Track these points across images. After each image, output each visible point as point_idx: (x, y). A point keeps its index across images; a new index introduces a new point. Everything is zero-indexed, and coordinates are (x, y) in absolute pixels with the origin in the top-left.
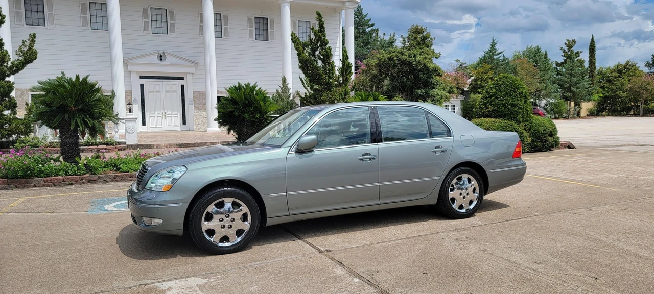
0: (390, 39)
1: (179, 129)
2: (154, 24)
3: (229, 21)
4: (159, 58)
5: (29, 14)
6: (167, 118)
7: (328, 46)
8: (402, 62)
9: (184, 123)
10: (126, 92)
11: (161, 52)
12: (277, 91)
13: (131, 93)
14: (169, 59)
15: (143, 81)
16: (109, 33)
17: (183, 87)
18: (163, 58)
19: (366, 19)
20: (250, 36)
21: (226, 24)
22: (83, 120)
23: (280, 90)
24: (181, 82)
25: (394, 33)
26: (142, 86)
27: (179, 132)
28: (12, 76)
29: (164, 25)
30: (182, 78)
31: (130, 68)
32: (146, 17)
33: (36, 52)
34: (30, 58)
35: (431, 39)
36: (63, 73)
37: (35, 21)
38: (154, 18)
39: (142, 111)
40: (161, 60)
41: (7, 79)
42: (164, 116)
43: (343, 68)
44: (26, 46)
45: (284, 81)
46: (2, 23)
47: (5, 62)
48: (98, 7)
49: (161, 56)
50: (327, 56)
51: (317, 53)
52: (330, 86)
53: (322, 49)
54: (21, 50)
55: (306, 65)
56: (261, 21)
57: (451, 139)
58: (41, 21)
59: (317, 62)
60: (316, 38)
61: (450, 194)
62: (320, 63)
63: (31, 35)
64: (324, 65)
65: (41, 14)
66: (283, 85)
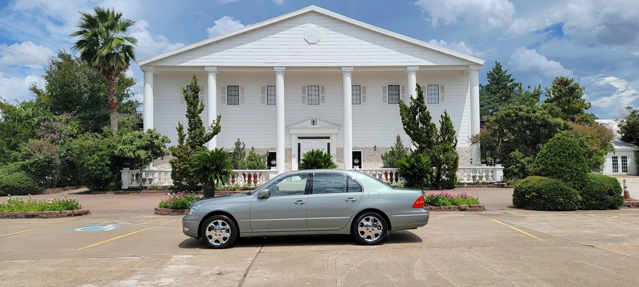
0: (535, 92)
2: (310, 97)
3: (367, 90)
4: (312, 123)
5: (230, 97)
7: (427, 110)
10: (286, 150)
11: (314, 119)
12: (392, 148)
13: (291, 150)
14: (319, 123)
15: (301, 141)
16: (276, 107)
17: (329, 144)
18: (315, 123)
19: (506, 74)
20: (384, 101)
21: (364, 93)
23: (394, 147)
24: (327, 141)
25: (540, 86)
26: (299, 144)
28: (206, 143)
29: (317, 98)
30: (328, 138)
31: (292, 131)
32: (304, 93)
33: (220, 127)
34: (216, 131)
35: (580, 89)
36: (238, 139)
37: (233, 102)
38: (310, 93)
39: (298, 164)
41: (203, 145)
43: (442, 129)
44: (215, 124)
45: (398, 139)
46: (201, 110)
47: (203, 134)
48: (273, 88)
49: (313, 121)
50: (426, 119)
51: (417, 117)
52: (430, 144)
53: (422, 114)
54: (211, 126)
55: (408, 127)
56: (394, 88)
57: (360, 194)
58: (237, 102)
59: (418, 124)
60: (415, 105)
61: (360, 229)
62: (420, 125)
63: (218, 116)
64: (425, 126)
65: (237, 97)
66: (397, 142)
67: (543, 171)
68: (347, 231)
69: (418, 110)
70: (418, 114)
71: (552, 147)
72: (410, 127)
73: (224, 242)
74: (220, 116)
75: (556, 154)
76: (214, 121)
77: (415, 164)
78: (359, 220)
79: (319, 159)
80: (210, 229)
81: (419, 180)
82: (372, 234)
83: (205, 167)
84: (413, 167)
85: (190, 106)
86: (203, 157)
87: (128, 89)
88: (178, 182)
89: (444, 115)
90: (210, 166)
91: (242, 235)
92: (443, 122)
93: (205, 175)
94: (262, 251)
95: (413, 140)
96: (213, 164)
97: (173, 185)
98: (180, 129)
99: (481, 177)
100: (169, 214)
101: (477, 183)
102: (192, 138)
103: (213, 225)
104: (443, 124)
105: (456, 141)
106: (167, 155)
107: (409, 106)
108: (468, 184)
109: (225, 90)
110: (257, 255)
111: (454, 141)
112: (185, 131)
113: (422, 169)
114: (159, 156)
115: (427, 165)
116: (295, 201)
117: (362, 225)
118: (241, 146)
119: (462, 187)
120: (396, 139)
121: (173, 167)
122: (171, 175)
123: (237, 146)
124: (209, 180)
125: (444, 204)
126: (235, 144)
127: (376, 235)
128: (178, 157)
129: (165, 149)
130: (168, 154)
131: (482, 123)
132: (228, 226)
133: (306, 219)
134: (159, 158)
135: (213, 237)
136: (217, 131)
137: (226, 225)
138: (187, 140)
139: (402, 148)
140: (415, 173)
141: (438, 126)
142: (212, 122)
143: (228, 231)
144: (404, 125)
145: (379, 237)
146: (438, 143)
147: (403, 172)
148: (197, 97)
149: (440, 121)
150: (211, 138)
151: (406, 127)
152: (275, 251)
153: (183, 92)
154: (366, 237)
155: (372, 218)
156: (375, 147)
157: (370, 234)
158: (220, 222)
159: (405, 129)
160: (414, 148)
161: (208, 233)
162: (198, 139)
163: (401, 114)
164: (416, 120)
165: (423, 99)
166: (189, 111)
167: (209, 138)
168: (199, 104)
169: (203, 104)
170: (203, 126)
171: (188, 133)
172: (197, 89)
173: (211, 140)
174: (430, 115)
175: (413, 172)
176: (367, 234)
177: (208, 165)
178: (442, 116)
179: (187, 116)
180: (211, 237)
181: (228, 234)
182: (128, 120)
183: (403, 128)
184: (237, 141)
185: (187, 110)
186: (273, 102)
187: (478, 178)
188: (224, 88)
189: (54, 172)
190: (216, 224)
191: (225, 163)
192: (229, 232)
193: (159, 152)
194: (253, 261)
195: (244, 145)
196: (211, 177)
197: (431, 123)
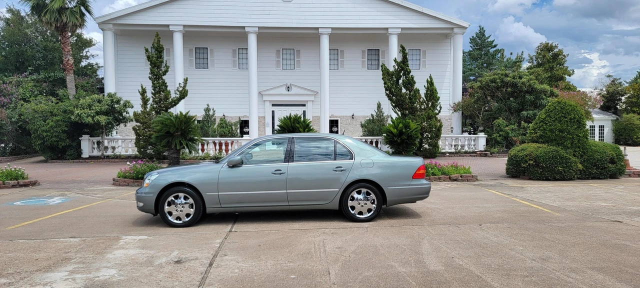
0: (517, 59)
2: (285, 62)
3: (345, 55)
4: (287, 89)
5: (198, 60)
7: (411, 74)
8: (506, 85)
10: (259, 118)
11: (289, 85)
12: (372, 116)
13: (265, 118)
14: (294, 90)
15: (275, 108)
16: (248, 71)
17: (304, 112)
18: (290, 89)
19: (489, 40)
20: (363, 66)
21: (342, 57)
22: (180, 142)
23: (375, 114)
24: (303, 108)
25: (522, 52)
26: (273, 112)
28: (172, 109)
29: (292, 62)
30: (304, 105)
31: (265, 98)
32: (278, 57)
33: (187, 91)
35: (564, 56)
36: (208, 105)
37: (202, 65)
38: (285, 57)
39: (272, 133)
40: (288, 91)
41: (169, 111)
43: (426, 95)
44: (181, 87)
45: (379, 106)
46: (166, 71)
47: (168, 99)
48: (244, 51)
49: (288, 87)
50: (410, 83)
51: (401, 81)
52: (413, 111)
53: (406, 78)
54: (178, 90)
55: (391, 92)
56: (373, 52)
57: (351, 161)
58: (206, 65)
59: (401, 89)
60: (398, 68)
61: (350, 203)
62: (404, 91)
63: (184, 79)
64: (408, 91)
65: (206, 60)
66: (378, 109)
67: (541, 138)
68: (335, 205)
69: (401, 74)
70: (402, 79)
71: (551, 112)
72: (392, 93)
73: (187, 220)
74: (187, 78)
75: (556, 119)
76: (180, 84)
77: (404, 130)
78: (349, 193)
79: (298, 125)
80: (169, 204)
81: (407, 148)
82: (364, 210)
83: (168, 132)
84: (401, 133)
85: (153, 67)
86: (166, 122)
87: (87, 50)
88: (142, 150)
89: (429, 80)
90: (174, 132)
91: (208, 210)
92: (428, 87)
93: (168, 142)
94: (233, 230)
95: (395, 107)
96: (178, 129)
97: (137, 153)
98: (143, 92)
99: (463, 146)
100: (128, 185)
101: (459, 152)
102: (156, 103)
103: (173, 199)
104: (428, 89)
105: (441, 108)
106: (130, 122)
107: (392, 69)
108: (450, 153)
109: (193, 52)
110: (227, 235)
111: (438, 108)
112: (149, 95)
113: (411, 136)
114: (122, 122)
115: (416, 131)
116: (273, 171)
117: (353, 199)
118: (211, 113)
119: (444, 156)
120: (376, 106)
121: (137, 134)
122: (135, 143)
123: (206, 112)
124: (173, 147)
125: (434, 174)
126: (205, 110)
127: (369, 210)
128: (141, 123)
129: (128, 115)
130: (132, 121)
131: (465, 90)
132: (191, 201)
133: (285, 191)
134: (122, 125)
135: (173, 214)
136: (183, 94)
137: (189, 199)
138: (151, 105)
139: (383, 115)
140: (403, 141)
141: (423, 92)
142: (178, 86)
143: (191, 206)
144: (386, 90)
145: (372, 212)
146: (421, 110)
147: (390, 139)
148: (161, 57)
149: (425, 86)
150: (178, 103)
151: (388, 92)
152: (249, 230)
153: (145, 51)
154: (356, 213)
155: (364, 190)
156: (353, 115)
157: (362, 209)
158: (181, 195)
159: (387, 94)
160: (394, 116)
161: (167, 208)
162: (163, 104)
163: (383, 79)
164: (399, 85)
165: (408, 61)
166: (152, 72)
167: (175, 102)
168: (163, 65)
169: (168, 65)
170: (168, 89)
171: (152, 97)
172: (161, 48)
173: (177, 105)
174: (415, 79)
175: (401, 139)
176: (358, 208)
177: (171, 130)
178: (427, 81)
179: (150, 78)
180: (170, 213)
181: (192, 210)
182: (87, 83)
183: (385, 94)
184: (207, 106)
185: (149, 71)
186: (245, 67)
187: (460, 147)
188: (191, 50)
189: (6, 138)
190: (177, 197)
191: (191, 128)
192: (192, 208)
193: (121, 118)
194: (222, 243)
195: (215, 112)
196: (176, 144)
197: (415, 88)
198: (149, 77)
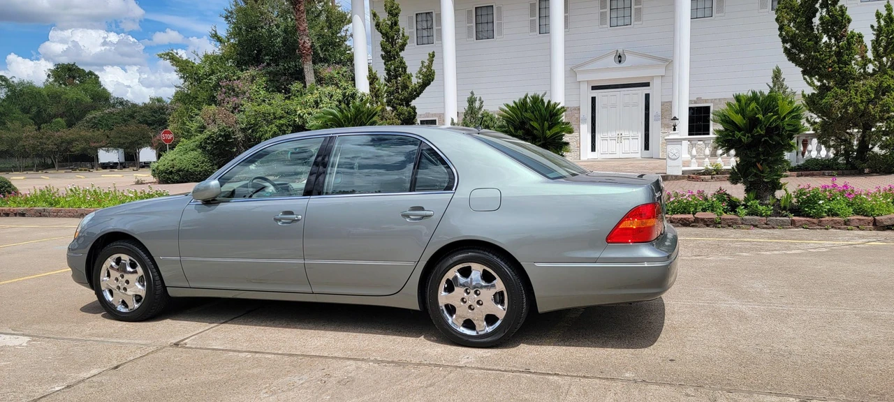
1: (638, 156)
2: (614, 13)
4: (617, 60)
5: (479, 26)
6: (623, 141)
9: (647, 147)
11: (620, 51)
13: (579, 109)
14: (629, 59)
15: (596, 93)
16: (550, 36)
17: (647, 96)
18: (623, 59)
24: (645, 90)
26: (593, 99)
27: (640, 160)
28: (413, 101)
29: (627, 13)
30: (647, 85)
31: (580, 77)
32: (603, 6)
33: (433, 73)
34: (428, 80)
36: (474, 93)
37: (485, 34)
38: (614, 6)
39: (592, 133)
40: (620, 62)
42: (620, 138)
43: (876, 45)
44: (425, 67)
45: (777, 75)
46: (404, 45)
47: (408, 86)
48: (548, 4)
49: (620, 56)
50: (837, 23)
51: (816, 21)
52: (844, 79)
53: (828, 12)
55: (794, 45)
58: (490, 33)
61: (444, 297)
62: (824, 40)
64: (833, 41)
65: (490, 25)
66: (773, 82)
70: (818, 15)
72: (798, 45)
74: (434, 52)
76: (423, 62)
77: (760, 116)
78: (441, 271)
81: (769, 155)
82: (478, 317)
84: (753, 123)
85: (386, 40)
87: (345, 28)
89: (884, 13)
92: (879, 26)
95: (806, 73)
98: (373, 80)
102: (392, 94)
104: (880, 31)
109: (472, 17)
112: (381, 82)
117: (450, 287)
118: (477, 104)
120: (772, 74)
123: (470, 105)
126: (468, 101)
133: (302, 261)
137: (137, 265)
139: (784, 92)
141: (868, 38)
142: (421, 65)
144: (784, 41)
146: (866, 75)
148: (396, 23)
149: (872, 27)
150: (421, 93)
151: (788, 46)
154: (459, 322)
155: (478, 267)
157: (472, 315)
163: (777, 20)
164: (812, 28)
166: (384, 48)
167: (418, 91)
168: (400, 36)
169: (405, 34)
170: (408, 71)
171: (386, 84)
172: (395, 9)
174: (848, 13)
175: (754, 134)
178: (878, 16)
180: (111, 292)
183: (783, 50)
184: (470, 95)
188: (468, 13)
195: (482, 103)
197: (849, 33)
198: (382, 55)
